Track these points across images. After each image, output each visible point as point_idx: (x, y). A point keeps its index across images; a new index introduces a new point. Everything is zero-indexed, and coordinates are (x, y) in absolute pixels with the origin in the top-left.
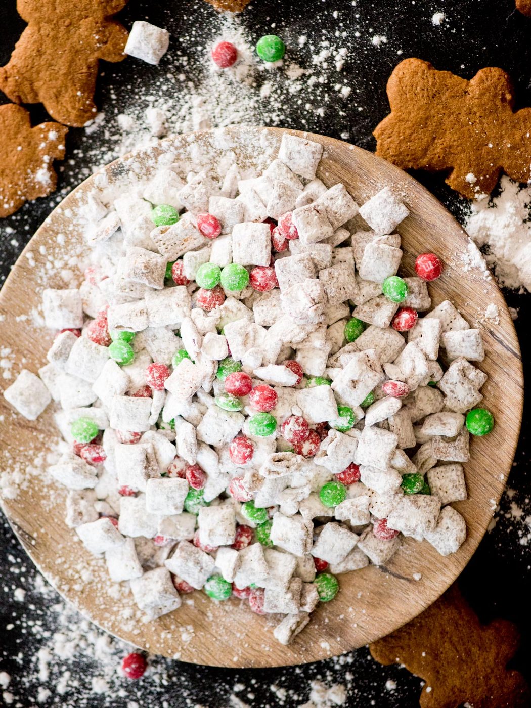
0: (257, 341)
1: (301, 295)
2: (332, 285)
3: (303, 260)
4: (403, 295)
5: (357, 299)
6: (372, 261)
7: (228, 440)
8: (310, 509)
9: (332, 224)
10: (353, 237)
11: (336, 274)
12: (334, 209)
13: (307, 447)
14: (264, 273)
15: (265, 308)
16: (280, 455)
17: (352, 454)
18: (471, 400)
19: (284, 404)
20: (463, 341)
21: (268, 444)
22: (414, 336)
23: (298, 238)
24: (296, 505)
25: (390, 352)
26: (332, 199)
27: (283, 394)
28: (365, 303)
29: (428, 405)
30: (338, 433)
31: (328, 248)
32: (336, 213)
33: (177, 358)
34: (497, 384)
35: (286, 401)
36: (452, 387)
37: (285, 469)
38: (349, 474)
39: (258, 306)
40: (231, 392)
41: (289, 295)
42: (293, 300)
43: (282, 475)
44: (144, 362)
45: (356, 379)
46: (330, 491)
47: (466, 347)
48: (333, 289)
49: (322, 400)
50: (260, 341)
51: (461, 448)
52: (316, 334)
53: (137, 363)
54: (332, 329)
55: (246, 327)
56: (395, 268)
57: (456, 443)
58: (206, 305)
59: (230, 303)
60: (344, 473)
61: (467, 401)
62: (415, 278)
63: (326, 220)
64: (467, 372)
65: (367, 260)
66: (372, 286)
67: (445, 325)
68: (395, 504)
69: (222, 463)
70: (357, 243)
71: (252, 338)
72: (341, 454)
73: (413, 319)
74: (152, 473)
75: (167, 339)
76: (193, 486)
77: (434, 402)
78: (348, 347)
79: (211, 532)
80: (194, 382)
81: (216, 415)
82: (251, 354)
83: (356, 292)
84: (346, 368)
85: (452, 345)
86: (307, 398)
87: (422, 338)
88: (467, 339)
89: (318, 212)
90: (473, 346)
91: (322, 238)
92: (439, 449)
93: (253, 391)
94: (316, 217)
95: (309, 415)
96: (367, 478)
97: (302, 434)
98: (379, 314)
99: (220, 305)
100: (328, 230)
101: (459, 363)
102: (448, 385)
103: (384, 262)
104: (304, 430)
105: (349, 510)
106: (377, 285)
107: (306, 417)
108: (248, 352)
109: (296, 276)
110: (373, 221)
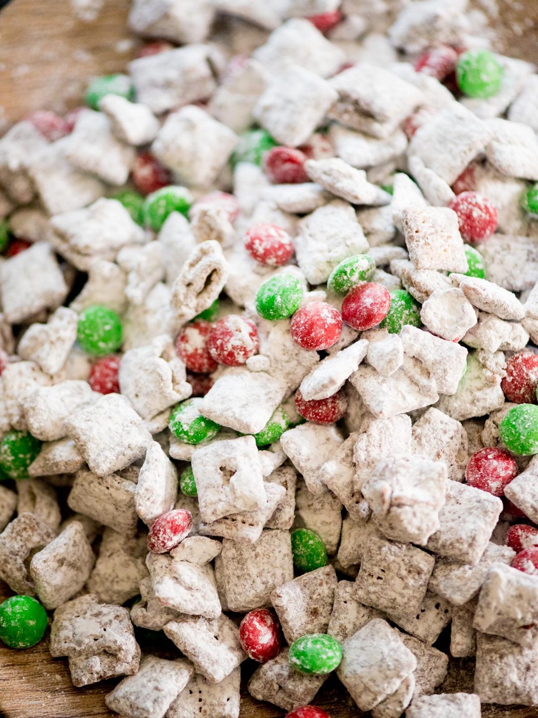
0: (408, 381)
1: (421, 494)
2: (398, 560)
3: (470, 545)
4: (298, 656)
5: (349, 589)
6: (386, 651)
7: (299, 239)
8: (106, 280)
9: (490, 638)
10: (445, 657)
11: (411, 582)
12: (510, 659)
13: (196, 340)
14: (498, 477)
15: (446, 438)
16: (215, 290)
17: (132, 396)
18: (63, 634)
19: (285, 352)
20: (157, 689)
21: (246, 288)
22: (226, 629)
23: (512, 565)
24: (129, 265)
25: (230, 569)
26: (528, 669)
27: (299, 363)
28: (333, 595)
29: (109, 571)
30: (177, 397)
31: (459, 599)
32: (501, 657)
33: (477, 262)
34: (54, 692)
35: (286, 358)
36: (105, 619)
37: (190, 277)
38: (107, 376)
39: (457, 431)
40: (364, 287)
41: (436, 476)
42: (423, 477)
43: (186, 267)
44: (508, 219)
45: (233, 479)
46: (108, 328)
47: (144, 686)
48: (392, 558)
49: (244, 406)
50: (404, 385)
51: (6, 561)
52: (346, 479)
53: (515, 209)
54: (335, 516)
55: (441, 381)
56: (348, 678)
57: (20, 561)
58: (520, 361)
59: (494, 396)
60: (116, 371)
61: (66, 627)
62: (309, 699)
63: (503, 631)
64: (107, 660)
65: (393, 644)
66: (350, 627)
67: (204, 688)
68: (10, 402)
69: (274, 210)
70: (431, 656)
71: (417, 377)
72: (144, 377)
73: (251, 644)
74: (341, 107)
75: (516, 272)
76: (276, 149)
77: (108, 584)
78: (288, 514)
79: (191, 126)
80: (422, 242)
81: (349, 243)
82: (395, 351)
83: (361, 593)
84: (262, 483)
85: (166, 670)
86: (264, 391)
87: (212, 635)
88: (155, 694)
89: (526, 627)
90: (137, 698)
91: (481, 602)
92: (32, 529)
93: (340, 318)
94: (519, 616)
95: (238, 374)
96: (80, 392)
97: (219, 342)
98: (300, 602)
99: (504, 379)
100: (486, 620)
101: (130, 659)
102: (111, 616)
103: (371, 666)
104: (222, 349)
105: (57, 331)
106: (345, 636)
107: (239, 370)
108: (401, 355)
109: (456, 517)
110: (445, 702)
